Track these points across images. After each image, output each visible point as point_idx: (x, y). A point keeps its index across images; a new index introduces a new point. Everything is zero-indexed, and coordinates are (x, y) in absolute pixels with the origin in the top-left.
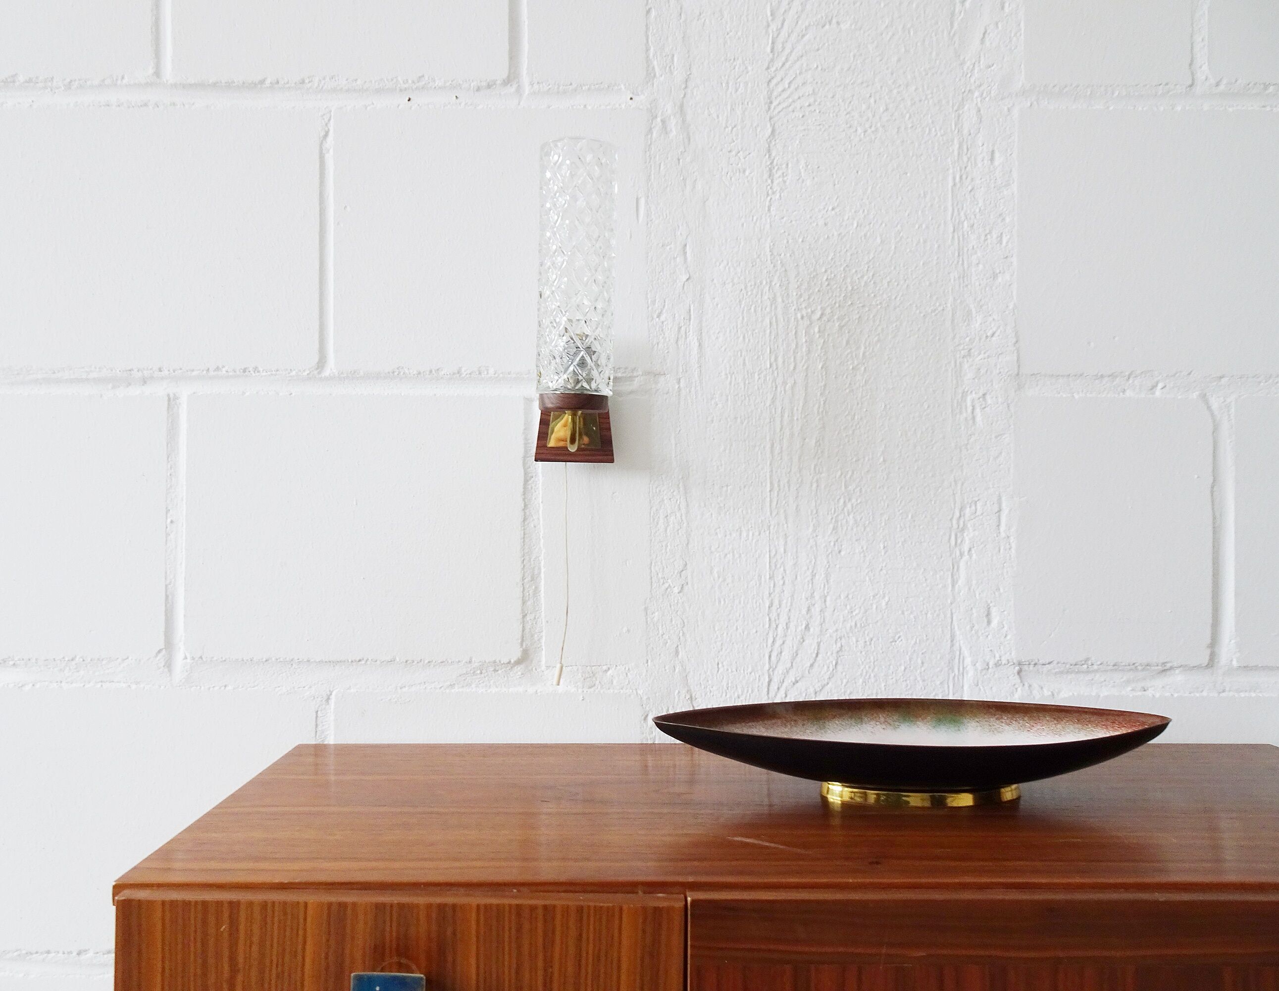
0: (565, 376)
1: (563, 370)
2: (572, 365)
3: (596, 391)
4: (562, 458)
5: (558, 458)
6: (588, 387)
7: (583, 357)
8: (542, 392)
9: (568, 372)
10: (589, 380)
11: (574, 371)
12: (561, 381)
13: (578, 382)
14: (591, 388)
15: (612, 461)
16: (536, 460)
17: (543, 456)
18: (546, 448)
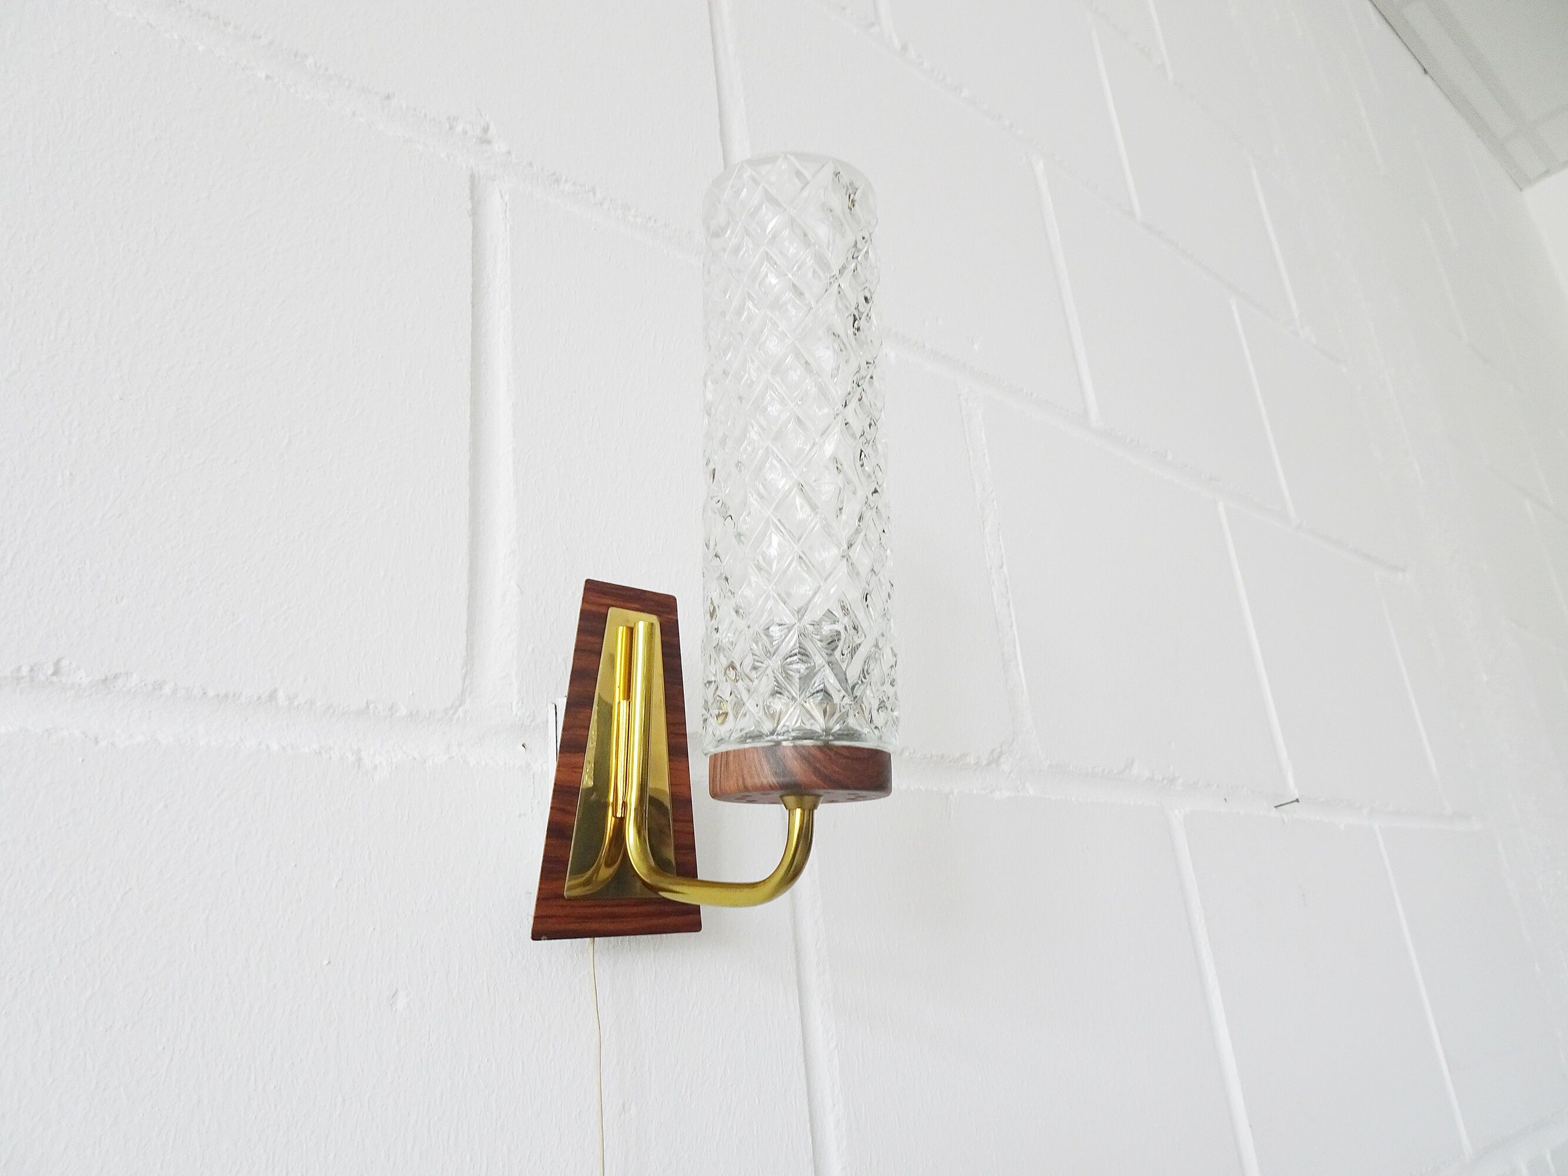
4: (594, 926)
15: (695, 926)
17: (550, 924)
18: (561, 902)
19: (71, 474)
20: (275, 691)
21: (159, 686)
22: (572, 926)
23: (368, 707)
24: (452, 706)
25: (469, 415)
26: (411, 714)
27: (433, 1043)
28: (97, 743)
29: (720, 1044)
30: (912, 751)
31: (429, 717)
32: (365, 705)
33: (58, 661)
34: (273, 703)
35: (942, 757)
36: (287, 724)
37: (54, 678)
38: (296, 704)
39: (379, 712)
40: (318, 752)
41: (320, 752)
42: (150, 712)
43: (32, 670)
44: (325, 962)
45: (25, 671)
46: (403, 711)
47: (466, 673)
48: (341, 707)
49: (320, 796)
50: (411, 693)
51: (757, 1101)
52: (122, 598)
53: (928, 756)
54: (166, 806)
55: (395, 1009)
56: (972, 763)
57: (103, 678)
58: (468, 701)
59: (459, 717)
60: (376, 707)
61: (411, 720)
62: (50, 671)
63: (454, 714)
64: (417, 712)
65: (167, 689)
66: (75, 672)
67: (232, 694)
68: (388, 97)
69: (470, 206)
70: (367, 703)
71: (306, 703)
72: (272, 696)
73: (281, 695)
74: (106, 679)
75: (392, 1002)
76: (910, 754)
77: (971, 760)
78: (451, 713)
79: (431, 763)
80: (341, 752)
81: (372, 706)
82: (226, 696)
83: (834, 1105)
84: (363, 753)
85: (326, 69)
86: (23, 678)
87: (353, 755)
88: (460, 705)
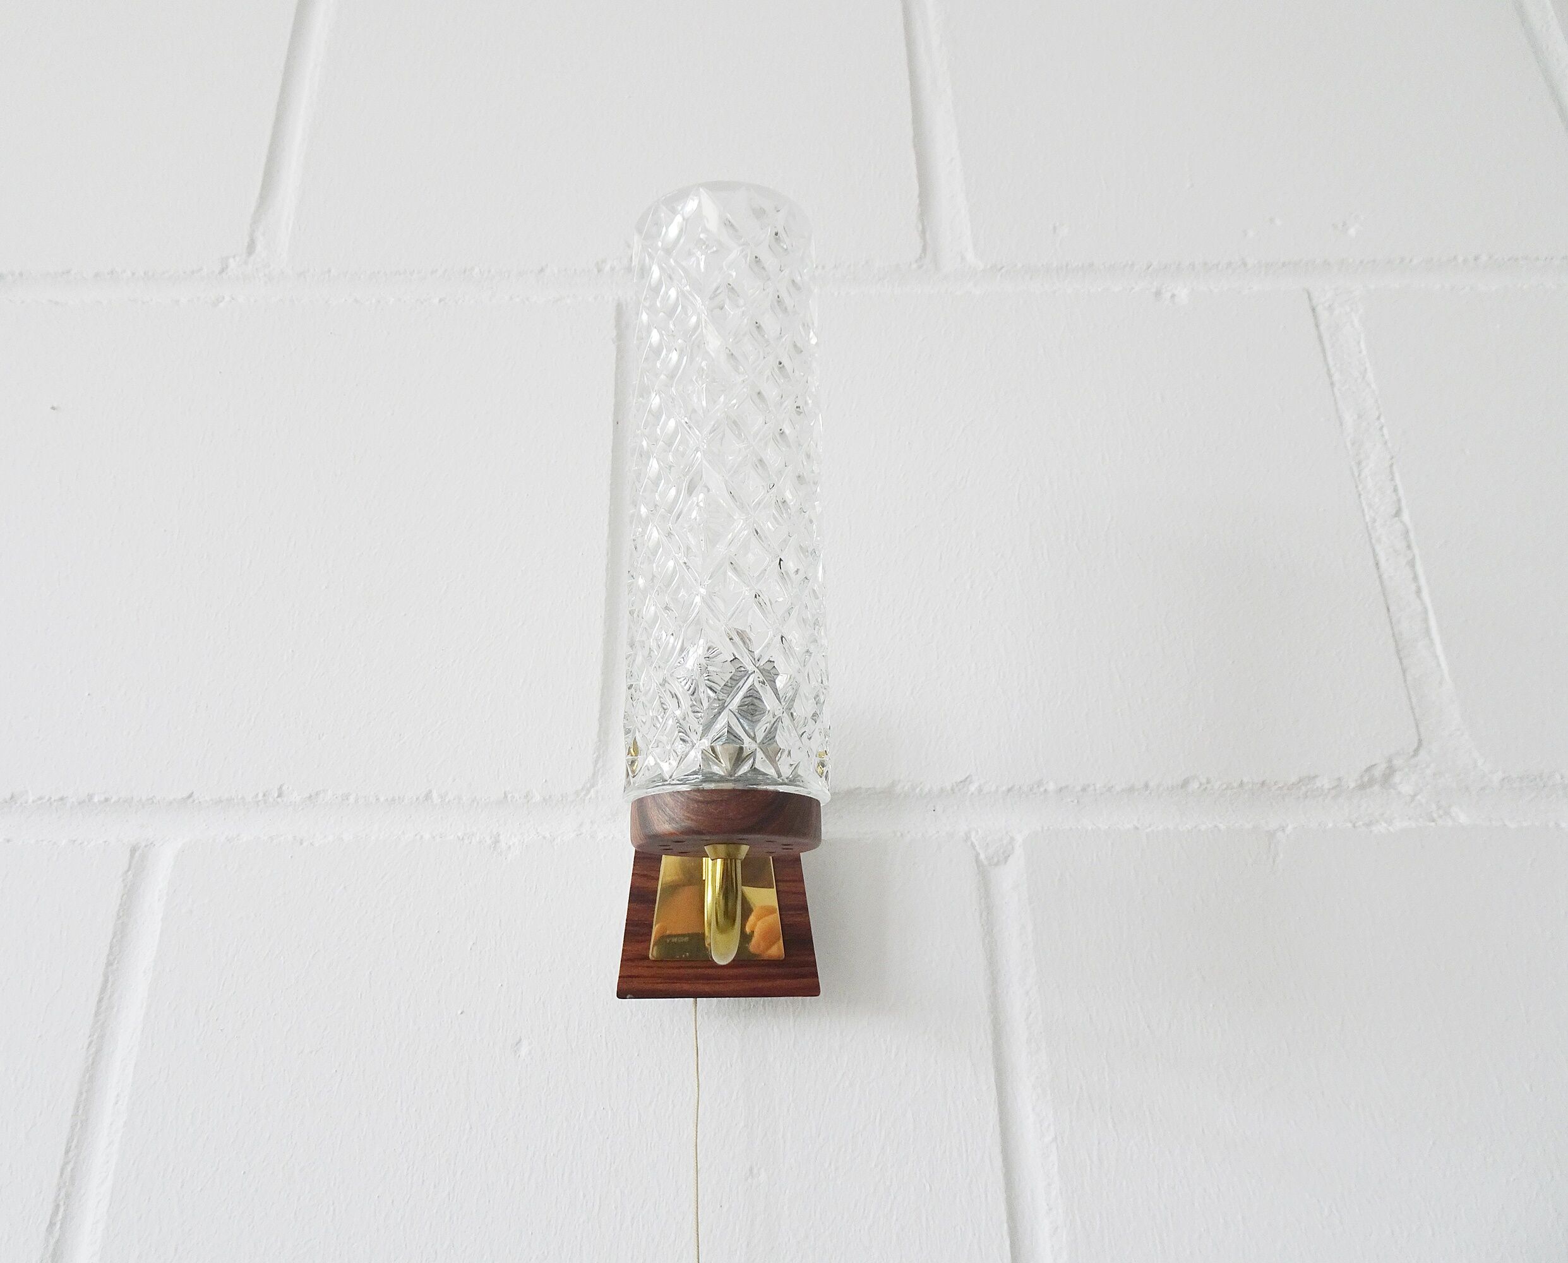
0: (706, 743)
1: (700, 730)
2: (726, 711)
3: (792, 782)
4: (686, 987)
5: (678, 986)
6: (772, 772)
7: (752, 688)
8: (642, 794)
9: (713, 734)
10: (772, 756)
11: (730, 731)
12: (694, 758)
13: (739, 757)
14: (780, 776)
15: (813, 990)
16: (621, 994)
17: (636, 984)
18: (646, 963)
19: (293, 651)
20: (430, 791)
21: (346, 797)
22: (660, 987)
23: (506, 796)
24: (582, 789)
25: (607, 523)
26: (544, 799)
27: (552, 1088)
28: (301, 844)
29: (877, 1120)
30: (1204, 781)
31: (562, 799)
32: (503, 795)
33: (281, 787)
34: (430, 801)
35: (1263, 783)
36: (442, 817)
37: (279, 800)
38: (447, 800)
39: (517, 800)
40: (461, 838)
41: (463, 839)
42: (342, 817)
43: (264, 795)
44: (459, 1012)
45: (261, 795)
46: (538, 798)
47: (598, 757)
48: (483, 800)
49: (461, 874)
50: (544, 780)
51: (928, 1187)
52: (323, 735)
53: (1235, 785)
54: (345, 887)
55: (518, 1055)
56: (1327, 786)
57: (309, 795)
58: (600, 782)
59: (591, 797)
60: (513, 797)
61: (546, 804)
62: (276, 795)
63: (586, 795)
64: (550, 797)
65: (352, 799)
66: (292, 794)
67: (397, 798)
68: (542, 270)
69: (615, 333)
70: (505, 793)
71: (454, 799)
72: (428, 796)
73: (435, 795)
74: (311, 796)
75: (516, 1048)
76: (1201, 784)
77: (1325, 782)
78: (582, 794)
79: (559, 840)
80: (482, 837)
81: (509, 796)
82: (393, 800)
83: (1050, 1209)
84: (501, 837)
85: (489, 271)
86: (260, 801)
87: (491, 838)
88: (592, 786)
